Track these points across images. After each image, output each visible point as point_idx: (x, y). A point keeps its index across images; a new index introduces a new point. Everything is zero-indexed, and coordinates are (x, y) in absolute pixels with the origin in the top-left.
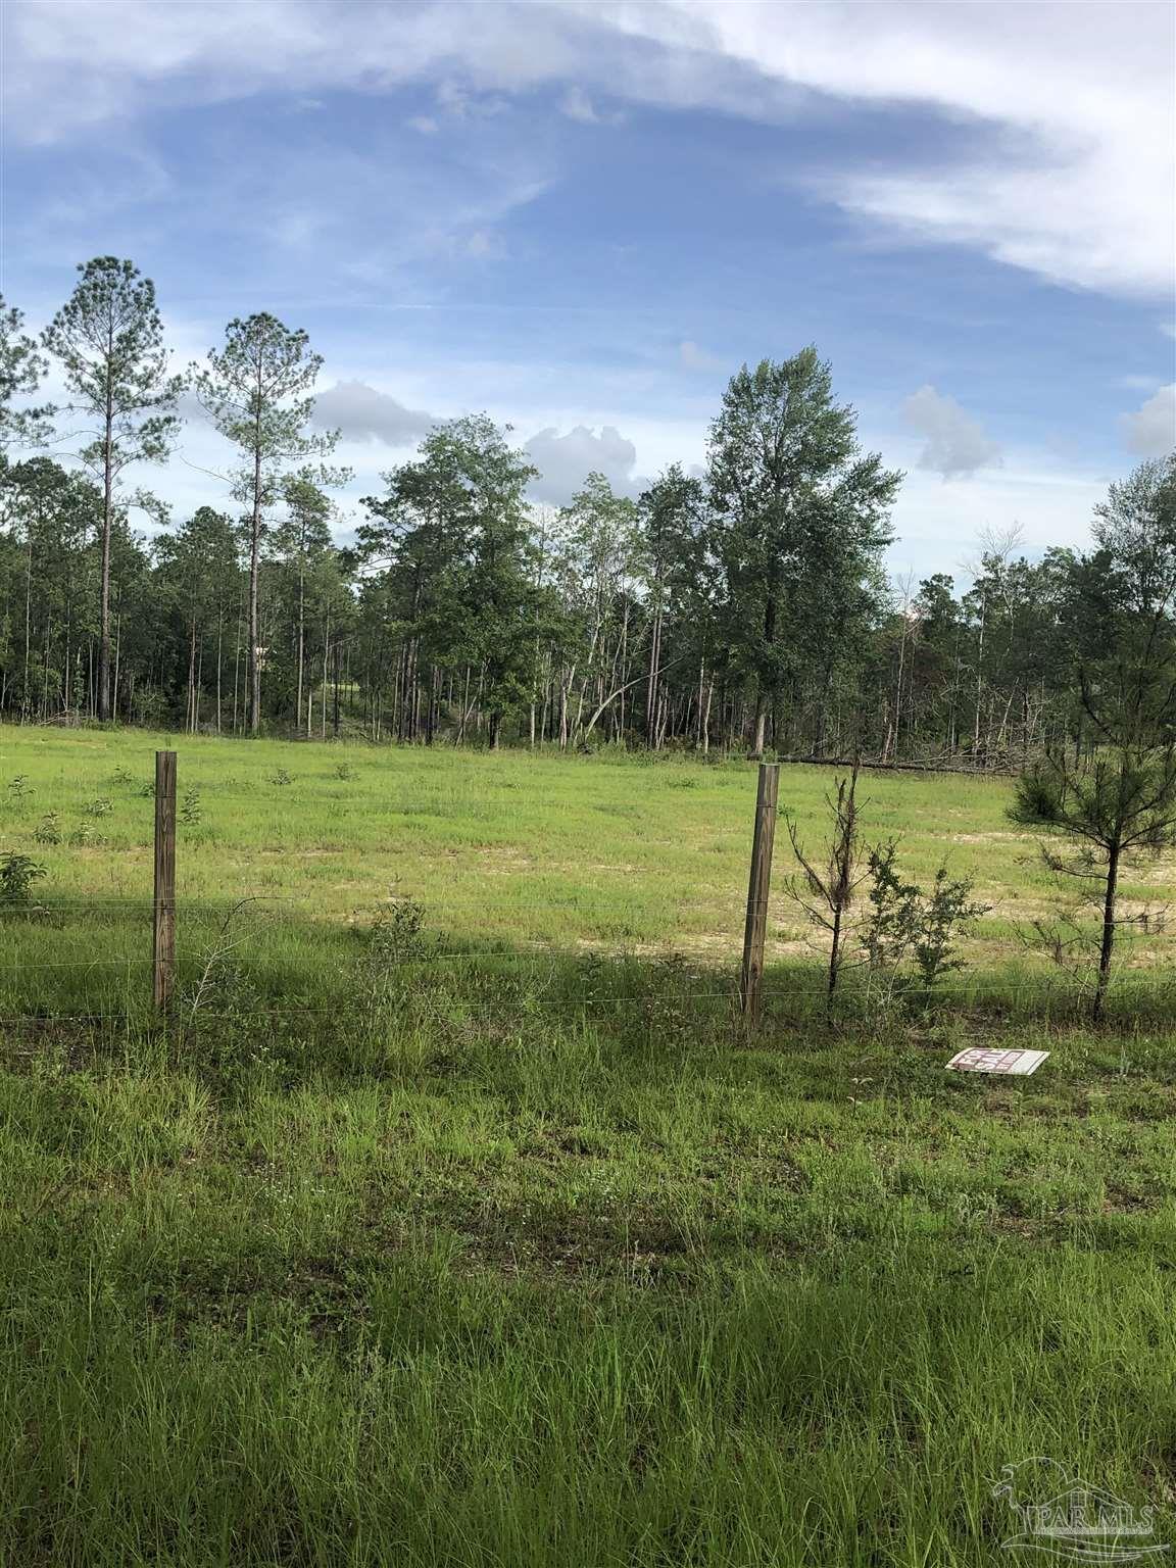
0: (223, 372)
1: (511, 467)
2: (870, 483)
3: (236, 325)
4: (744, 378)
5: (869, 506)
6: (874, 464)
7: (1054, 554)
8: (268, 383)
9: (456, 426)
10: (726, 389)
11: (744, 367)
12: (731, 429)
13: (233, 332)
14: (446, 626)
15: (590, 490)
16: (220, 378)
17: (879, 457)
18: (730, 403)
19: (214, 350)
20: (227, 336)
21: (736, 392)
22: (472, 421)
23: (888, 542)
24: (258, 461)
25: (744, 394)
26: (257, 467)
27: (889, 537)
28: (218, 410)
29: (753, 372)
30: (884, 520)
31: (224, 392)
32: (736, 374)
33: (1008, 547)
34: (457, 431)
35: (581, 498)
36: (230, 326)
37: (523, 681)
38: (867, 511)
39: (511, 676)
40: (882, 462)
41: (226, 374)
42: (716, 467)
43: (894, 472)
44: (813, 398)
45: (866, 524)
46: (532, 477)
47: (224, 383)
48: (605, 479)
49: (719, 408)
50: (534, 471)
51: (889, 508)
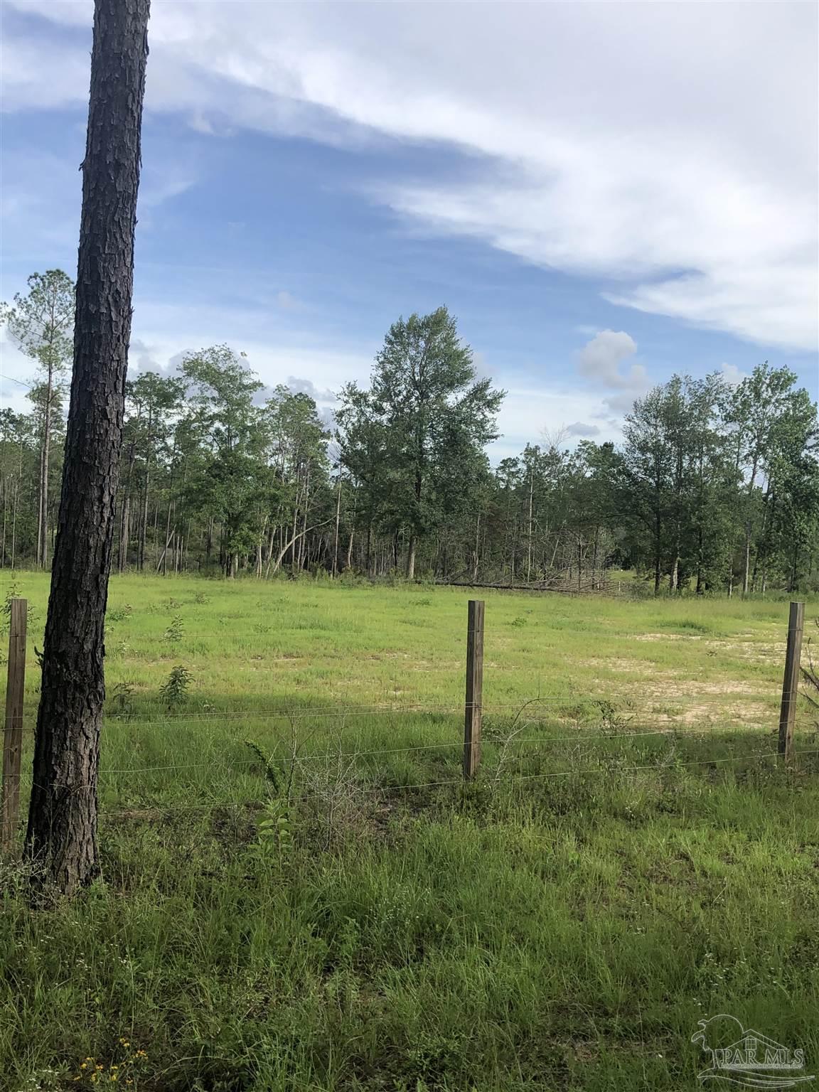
0: (25, 309)
1: (246, 382)
2: (483, 398)
3: (35, 277)
4: (401, 325)
5: (483, 413)
6: (486, 386)
7: (584, 445)
8: (60, 318)
9: (206, 352)
10: (388, 331)
11: (400, 319)
12: (390, 360)
13: (33, 282)
14: (200, 491)
15: (278, 397)
16: (23, 314)
17: (490, 380)
18: (390, 342)
19: (18, 294)
20: (29, 284)
21: (394, 334)
22: (217, 349)
23: (496, 437)
24: (50, 373)
25: (399, 336)
26: (50, 377)
27: (495, 434)
28: (22, 337)
29: (406, 321)
30: (491, 423)
31: (26, 324)
32: (395, 322)
33: (558, 441)
34: (206, 356)
35: (271, 402)
36: (31, 277)
37: (252, 529)
38: (482, 417)
39: (245, 526)
40: (491, 385)
41: (28, 311)
42: (376, 384)
43: (499, 391)
44: (444, 340)
45: (481, 424)
46: (259, 389)
47: (26, 318)
48: (288, 389)
49: (381, 345)
50: (261, 385)
51: (496, 415)
